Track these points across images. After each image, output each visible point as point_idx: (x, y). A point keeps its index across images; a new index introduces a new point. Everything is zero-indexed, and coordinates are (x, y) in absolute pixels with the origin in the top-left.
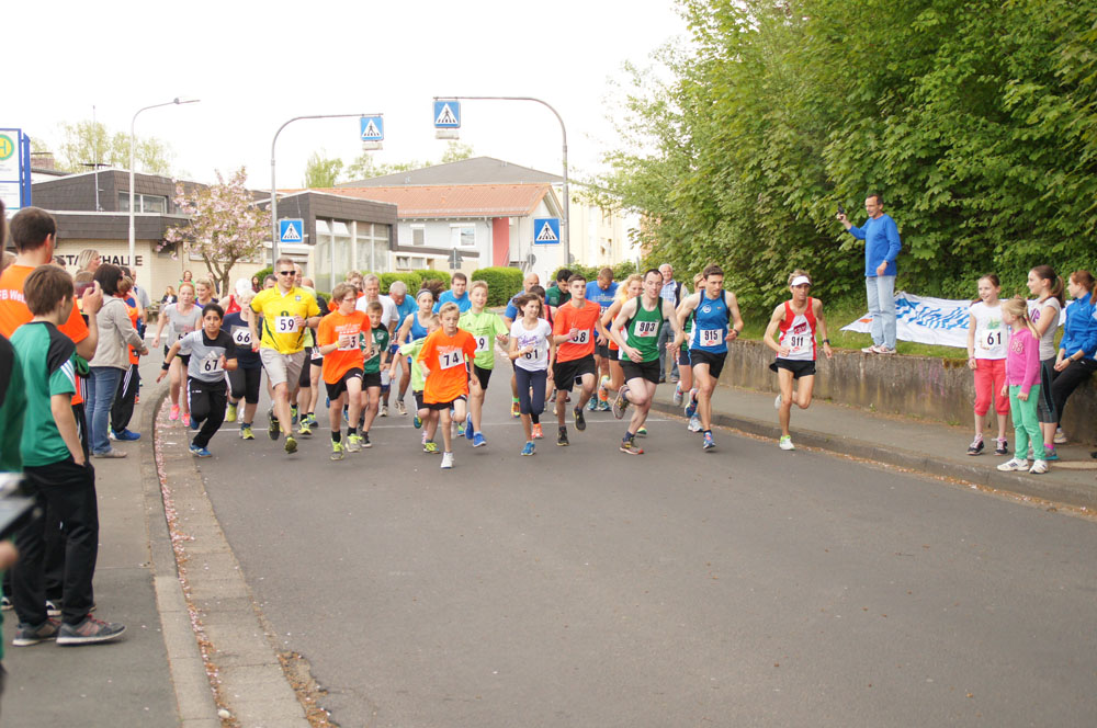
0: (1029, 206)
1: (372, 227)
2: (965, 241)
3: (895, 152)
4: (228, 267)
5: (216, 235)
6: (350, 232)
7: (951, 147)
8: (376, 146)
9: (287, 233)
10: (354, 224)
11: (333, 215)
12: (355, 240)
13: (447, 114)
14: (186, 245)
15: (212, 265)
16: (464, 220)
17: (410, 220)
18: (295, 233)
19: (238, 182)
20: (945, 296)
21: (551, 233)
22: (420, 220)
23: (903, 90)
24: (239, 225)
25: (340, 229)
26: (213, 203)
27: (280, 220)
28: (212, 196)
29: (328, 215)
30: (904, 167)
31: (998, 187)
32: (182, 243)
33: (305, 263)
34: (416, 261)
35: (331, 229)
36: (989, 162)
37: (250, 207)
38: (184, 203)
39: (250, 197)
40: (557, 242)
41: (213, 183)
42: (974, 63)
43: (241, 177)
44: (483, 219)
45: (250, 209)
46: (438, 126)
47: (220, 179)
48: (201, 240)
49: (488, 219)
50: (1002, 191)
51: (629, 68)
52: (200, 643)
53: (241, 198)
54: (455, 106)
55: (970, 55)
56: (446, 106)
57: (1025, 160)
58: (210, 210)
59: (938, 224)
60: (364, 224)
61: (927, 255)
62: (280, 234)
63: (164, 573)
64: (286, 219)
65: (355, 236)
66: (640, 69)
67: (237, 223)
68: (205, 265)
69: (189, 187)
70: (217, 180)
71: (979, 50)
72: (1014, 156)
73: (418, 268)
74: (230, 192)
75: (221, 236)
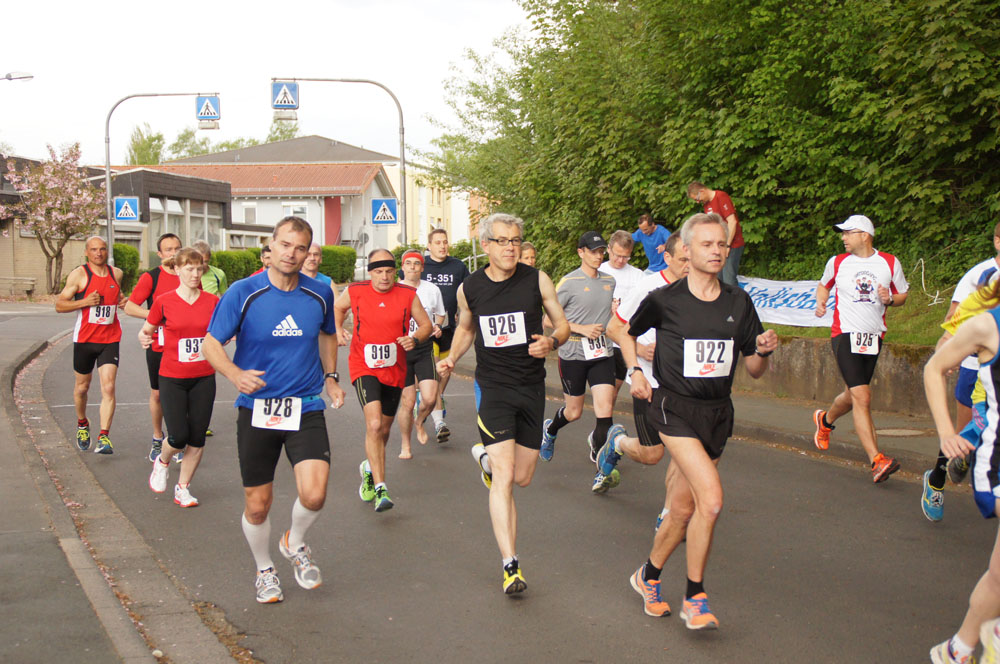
0: (849, 194)
1: (206, 207)
2: (791, 226)
3: (726, 141)
4: (62, 243)
5: (49, 211)
6: (184, 210)
7: (778, 138)
8: (213, 125)
9: (122, 211)
10: (188, 202)
11: (168, 193)
12: (188, 220)
13: (285, 95)
14: (17, 221)
15: (45, 243)
16: (295, 198)
17: (241, 199)
18: (130, 211)
19: (71, 159)
20: (771, 277)
21: (389, 213)
22: (252, 199)
23: (732, 83)
24: (74, 203)
25: (173, 206)
26: (46, 180)
27: (115, 198)
28: (45, 173)
29: (163, 193)
30: (735, 156)
31: (820, 175)
32: (12, 219)
33: (138, 241)
34: (248, 239)
35: (164, 207)
36: (812, 152)
37: (84, 183)
38: (15, 180)
39: (84, 174)
40: (395, 222)
41: (46, 160)
42: (799, 59)
43: (75, 153)
44: (315, 198)
45: (84, 186)
46: (276, 107)
47: (53, 155)
48: (31, 217)
49: (320, 198)
50: (825, 179)
51: (472, 55)
52: (118, 596)
53: (75, 175)
54: (294, 88)
55: (797, 53)
56: (285, 87)
57: (844, 151)
58: (43, 186)
59: (764, 210)
60: (197, 202)
61: (757, 239)
62: (115, 211)
63: (67, 535)
64: (120, 198)
65: (189, 214)
66: (482, 57)
67: (71, 200)
68: (37, 242)
69: (21, 163)
70: (50, 157)
71: (803, 48)
72: (834, 148)
73: (252, 246)
74: (63, 168)
75: (54, 213)
